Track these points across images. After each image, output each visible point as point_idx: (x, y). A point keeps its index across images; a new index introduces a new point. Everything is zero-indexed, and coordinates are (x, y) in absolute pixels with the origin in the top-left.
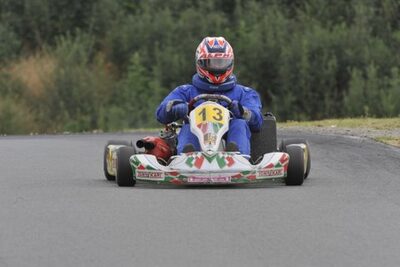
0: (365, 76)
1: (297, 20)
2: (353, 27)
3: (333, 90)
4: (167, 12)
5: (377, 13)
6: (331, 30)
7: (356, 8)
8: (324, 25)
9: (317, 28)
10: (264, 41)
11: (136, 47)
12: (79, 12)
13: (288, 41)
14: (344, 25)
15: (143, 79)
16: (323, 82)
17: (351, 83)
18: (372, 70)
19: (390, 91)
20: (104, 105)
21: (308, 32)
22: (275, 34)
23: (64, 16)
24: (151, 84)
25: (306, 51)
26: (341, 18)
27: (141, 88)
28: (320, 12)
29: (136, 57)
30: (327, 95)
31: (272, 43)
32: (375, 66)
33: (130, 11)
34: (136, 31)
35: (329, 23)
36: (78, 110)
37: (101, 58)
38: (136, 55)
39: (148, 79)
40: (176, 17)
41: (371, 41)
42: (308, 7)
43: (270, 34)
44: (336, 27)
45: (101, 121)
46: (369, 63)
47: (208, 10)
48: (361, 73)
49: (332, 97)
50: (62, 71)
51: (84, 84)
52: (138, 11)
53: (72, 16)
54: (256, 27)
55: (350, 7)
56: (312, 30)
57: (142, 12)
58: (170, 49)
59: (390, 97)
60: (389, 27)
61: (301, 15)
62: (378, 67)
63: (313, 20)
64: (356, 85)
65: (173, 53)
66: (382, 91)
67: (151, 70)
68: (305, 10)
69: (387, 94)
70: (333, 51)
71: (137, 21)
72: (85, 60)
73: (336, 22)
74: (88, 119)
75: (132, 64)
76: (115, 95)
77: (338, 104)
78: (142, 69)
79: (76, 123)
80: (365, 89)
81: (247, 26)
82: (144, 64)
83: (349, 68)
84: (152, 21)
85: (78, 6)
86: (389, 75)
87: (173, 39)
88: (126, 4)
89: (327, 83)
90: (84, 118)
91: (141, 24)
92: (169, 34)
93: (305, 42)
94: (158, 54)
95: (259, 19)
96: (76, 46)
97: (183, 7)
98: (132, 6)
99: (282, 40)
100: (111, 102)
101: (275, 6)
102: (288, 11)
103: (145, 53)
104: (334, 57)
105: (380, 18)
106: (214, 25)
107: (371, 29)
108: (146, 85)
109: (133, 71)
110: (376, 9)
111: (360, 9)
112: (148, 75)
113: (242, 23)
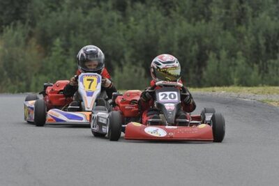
0: (218, 58)
1: (171, 18)
2: (209, 23)
3: (195, 67)
4: (80, 10)
5: (227, 13)
6: (194, 25)
7: (212, 9)
8: (189, 22)
9: (185, 23)
10: (147, 31)
11: (57, 35)
12: (17, 9)
13: (164, 32)
14: (203, 21)
15: (62, 57)
16: (188, 61)
17: (208, 62)
18: (224, 53)
19: (237, 68)
20: (35, 75)
21: (178, 26)
22: (155, 27)
23: (8, 12)
24: (68, 61)
25: (177, 39)
26: (201, 16)
27: (61, 63)
28: (186, 12)
29: (57, 42)
30: (191, 70)
31: (153, 33)
32: (226, 50)
33: (54, 9)
34: (58, 23)
35: (193, 19)
36: (17, 77)
37: (33, 42)
38: (58, 40)
39: (65, 56)
40: (85, 13)
41: (222, 32)
42: (178, 8)
43: (152, 27)
44: (198, 23)
45: (33, 86)
46: (221, 48)
47: (107, 9)
48: (215, 55)
49: (194, 72)
50: (6, 51)
51: (21, 60)
52: (59, 9)
53: (13, 12)
54: (142, 21)
55: (208, 9)
56: (181, 25)
57: (62, 10)
58: (81, 36)
59: (237, 72)
60: (235, 23)
61: (174, 14)
62: (228, 51)
63: (182, 17)
64: (212, 64)
65: (83, 39)
66: (231, 68)
67: (67, 50)
68: (175, 10)
69: (235, 70)
70: (196, 39)
71: (58, 16)
72: (23, 43)
73: (198, 19)
74: (24, 84)
75: (54, 46)
76: (42, 68)
77: (199, 77)
78: (61, 50)
79: (16, 87)
80: (218, 66)
81: (135, 21)
82: (63, 46)
83: (207, 52)
84: (69, 16)
85: (17, 5)
86: (235, 56)
87: (83, 29)
88: (50, 4)
89: (191, 62)
90: (21, 83)
91: (61, 18)
92: (81, 26)
93: (176, 33)
94: (73, 39)
95: (144, 16)
96: (16, 33)
97: (90, 7)
98: (54, 5)
99: (160, 32)
100: (40, 73)
101: (155, 8)
102: (164, 11)
103: (64, 38)
104: (196, 44)
105: (228, 17)
106: (113, 20)
107: (222, 25)
108: (64, 61)
109: (55, 51)
110: (226, 11)
111: (215, 10)
112: (65, 54)
113: (132, 19)
